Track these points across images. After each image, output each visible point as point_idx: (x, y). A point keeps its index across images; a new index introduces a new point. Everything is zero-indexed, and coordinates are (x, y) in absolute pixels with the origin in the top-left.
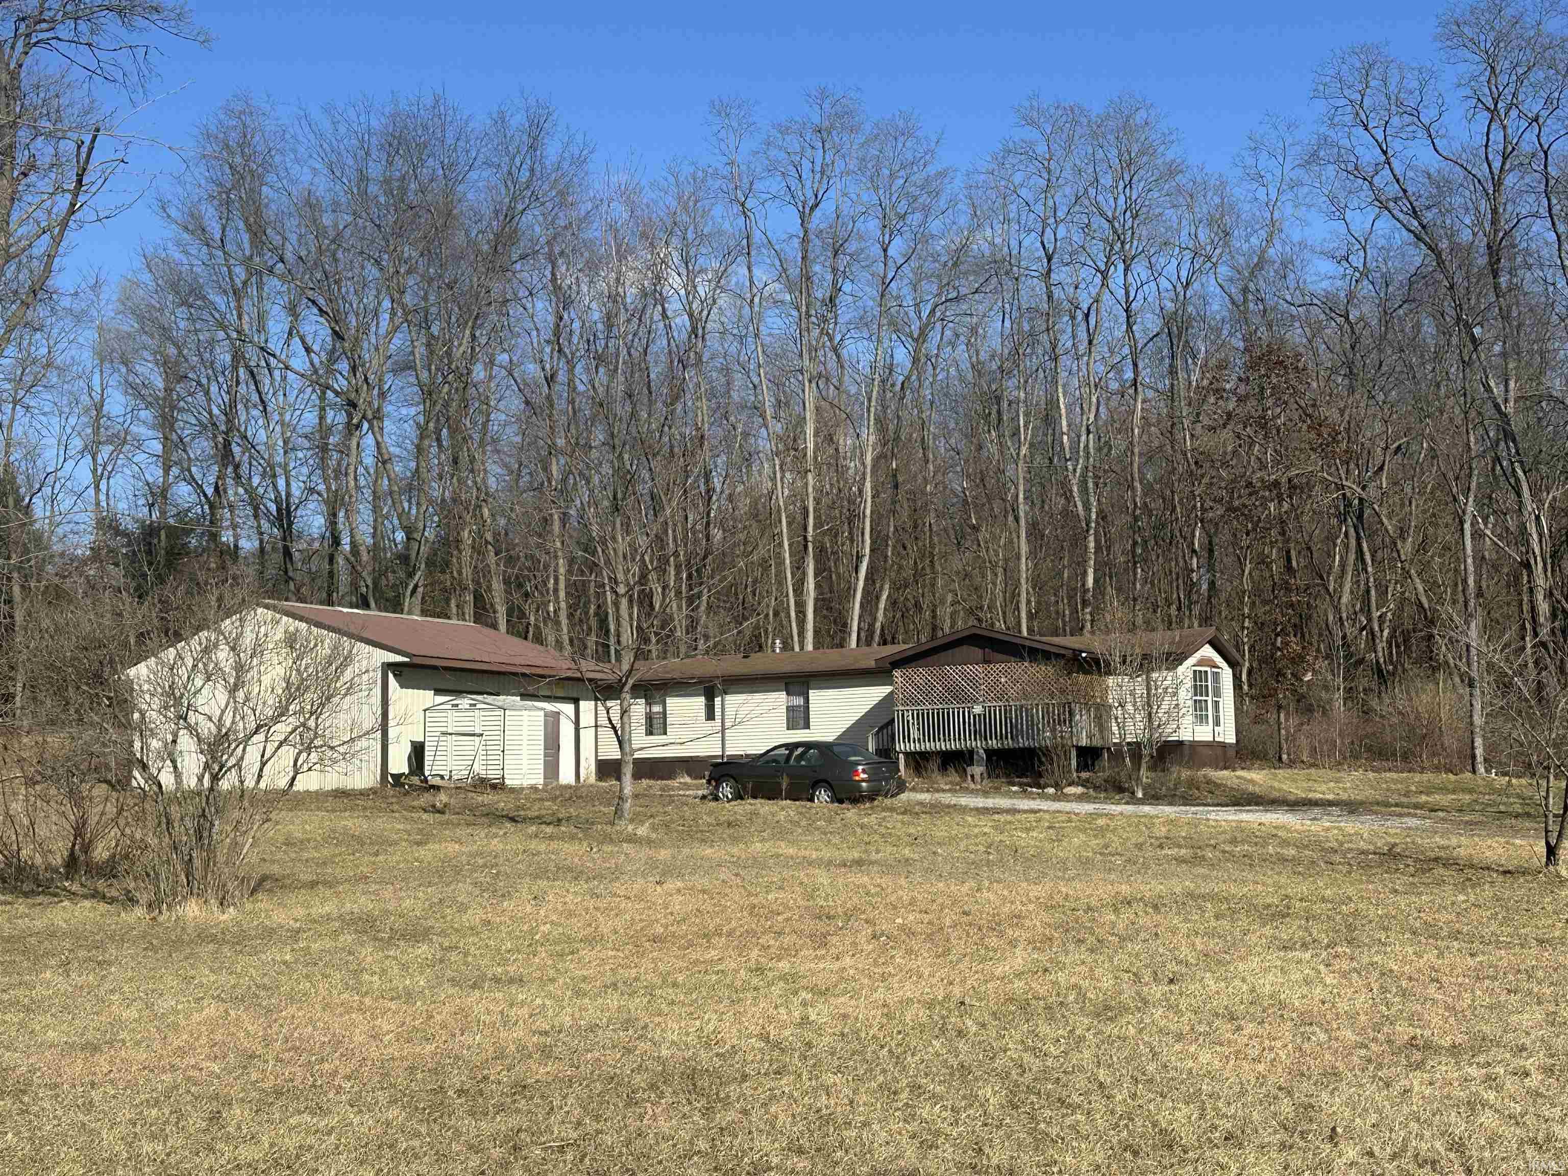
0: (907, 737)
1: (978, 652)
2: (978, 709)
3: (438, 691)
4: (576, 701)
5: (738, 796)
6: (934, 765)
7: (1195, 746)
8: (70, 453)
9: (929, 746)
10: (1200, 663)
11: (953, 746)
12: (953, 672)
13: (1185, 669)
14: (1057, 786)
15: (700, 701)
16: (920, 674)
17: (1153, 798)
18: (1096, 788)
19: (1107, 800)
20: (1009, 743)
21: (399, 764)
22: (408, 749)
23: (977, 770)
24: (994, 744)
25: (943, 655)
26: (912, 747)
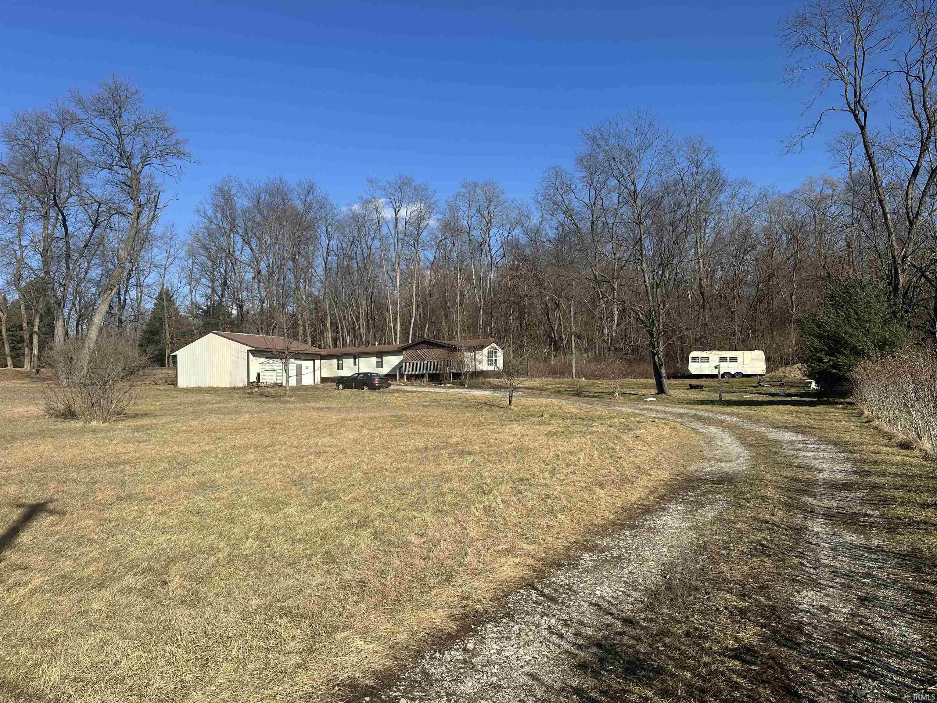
0: (407, 371)
1: (426, 346)
2: (426, 362)
3: (266, 358)
4: (314, 360)
5: (344, 388)
6: (414, 377)
7: (488, 372)
8: (182, 284)
9: (412, 373)
10: (491, 348)
11: (419, 373)
12: (419, 352)
13: (486, 351)
14: (445, 384)
15: (352, 360)
16: (410, 352)
17: (470, 387)
18: (457, 385)
19: (458, 388)
20: (434, 372)
21: (253, 379)
22: (256, 374)
23: (425, 380)
24: (430, 372)
25: (417, 347)
26: (408, 373)
